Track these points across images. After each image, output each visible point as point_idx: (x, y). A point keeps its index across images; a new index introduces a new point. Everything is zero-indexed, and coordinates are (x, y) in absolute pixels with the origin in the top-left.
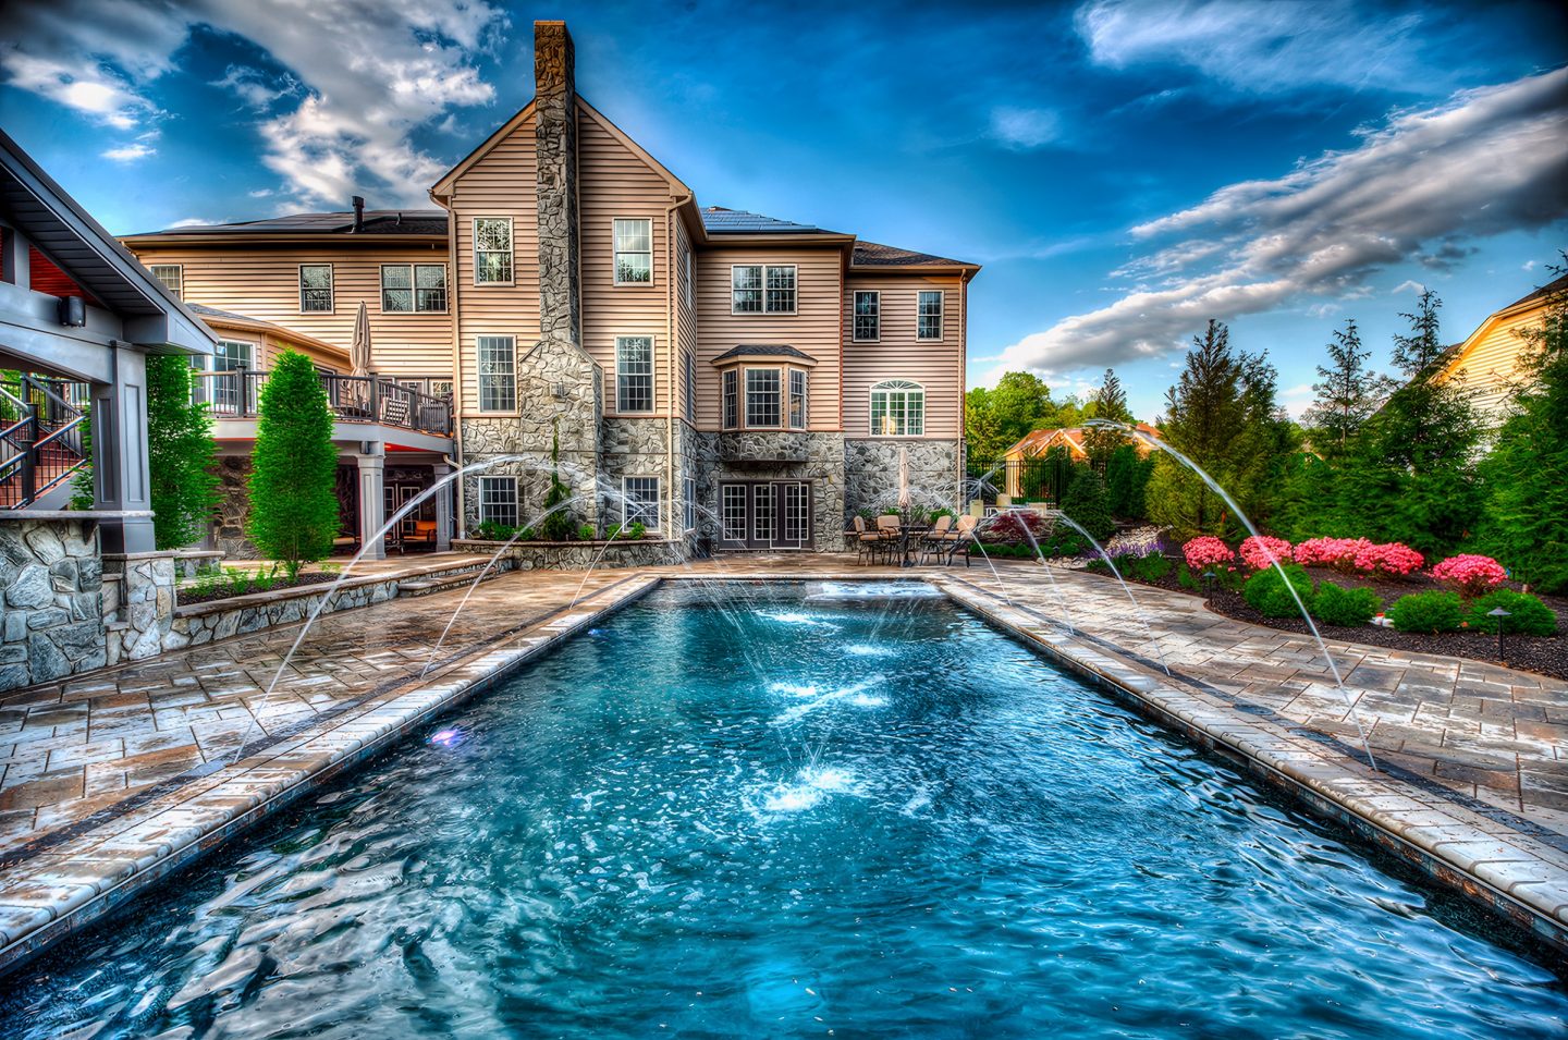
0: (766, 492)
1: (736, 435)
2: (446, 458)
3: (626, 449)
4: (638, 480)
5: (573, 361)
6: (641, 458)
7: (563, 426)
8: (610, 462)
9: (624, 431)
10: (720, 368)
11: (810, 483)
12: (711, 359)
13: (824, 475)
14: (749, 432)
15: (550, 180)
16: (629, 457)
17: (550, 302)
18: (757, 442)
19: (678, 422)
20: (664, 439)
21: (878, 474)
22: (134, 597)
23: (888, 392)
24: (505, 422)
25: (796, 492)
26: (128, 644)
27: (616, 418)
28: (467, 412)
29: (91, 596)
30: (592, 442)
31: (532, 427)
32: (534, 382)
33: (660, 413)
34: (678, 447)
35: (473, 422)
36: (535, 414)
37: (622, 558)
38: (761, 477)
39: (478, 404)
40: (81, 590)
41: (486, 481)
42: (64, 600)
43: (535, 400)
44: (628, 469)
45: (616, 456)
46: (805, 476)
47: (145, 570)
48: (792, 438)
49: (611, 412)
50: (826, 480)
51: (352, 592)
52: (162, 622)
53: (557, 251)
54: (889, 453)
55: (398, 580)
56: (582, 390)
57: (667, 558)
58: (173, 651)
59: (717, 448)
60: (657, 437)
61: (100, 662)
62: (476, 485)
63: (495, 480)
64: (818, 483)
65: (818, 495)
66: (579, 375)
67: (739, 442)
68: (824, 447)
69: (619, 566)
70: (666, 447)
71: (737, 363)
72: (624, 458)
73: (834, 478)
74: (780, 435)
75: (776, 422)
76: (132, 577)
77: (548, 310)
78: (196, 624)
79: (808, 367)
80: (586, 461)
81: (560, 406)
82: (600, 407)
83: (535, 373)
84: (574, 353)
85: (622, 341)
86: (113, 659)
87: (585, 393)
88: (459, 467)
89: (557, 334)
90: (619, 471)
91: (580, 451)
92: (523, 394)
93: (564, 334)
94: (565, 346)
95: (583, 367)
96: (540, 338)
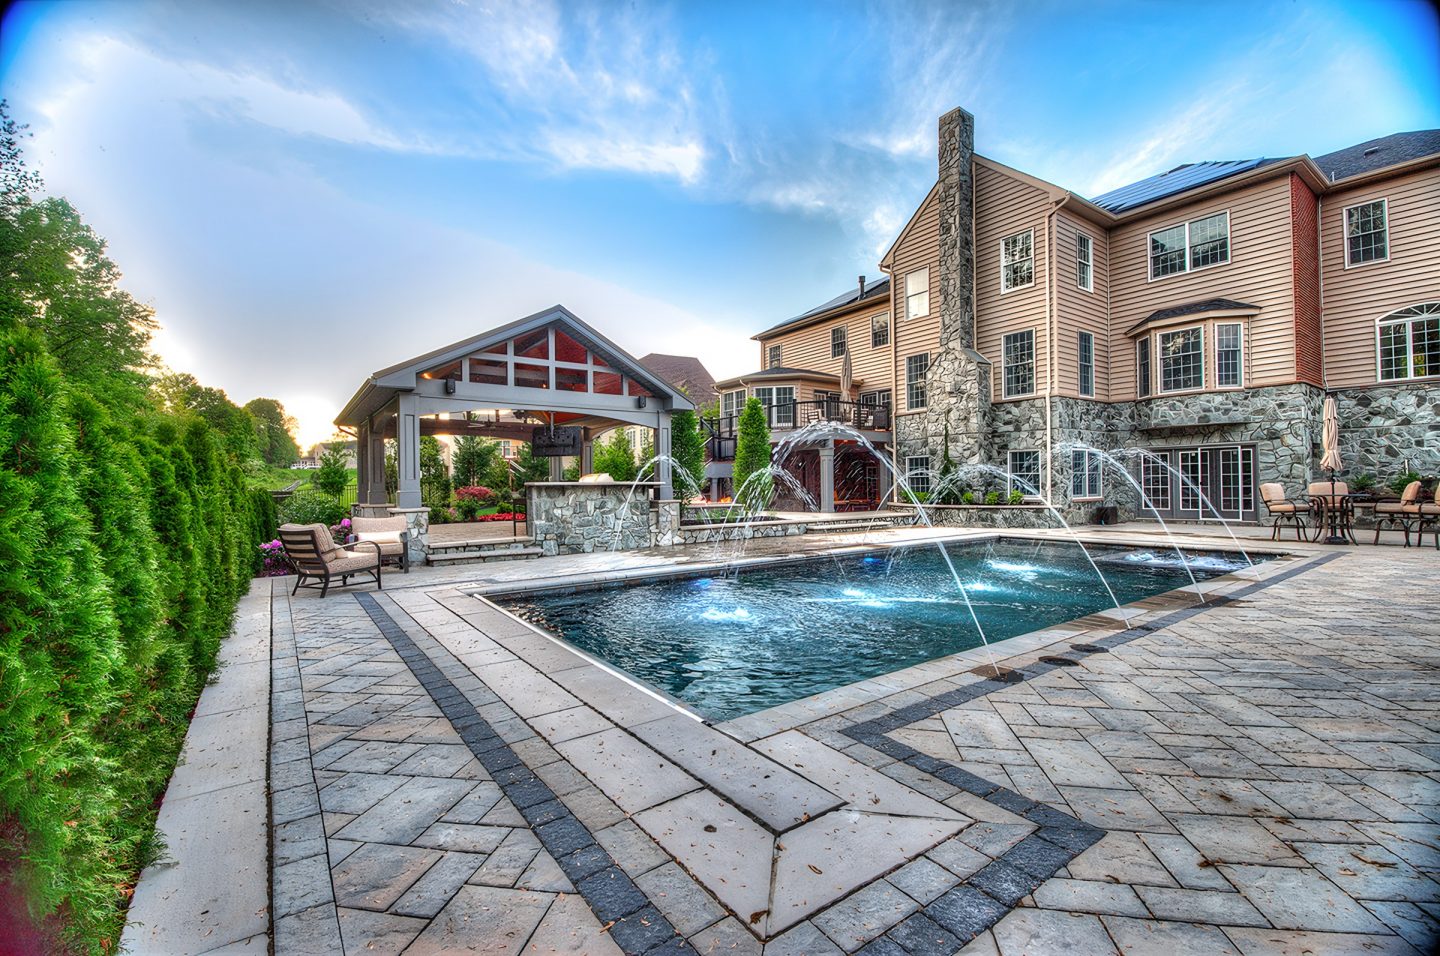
0: (1194, 459)
1: (1149, 402)
2: (886, 446)
3: (1010, 428)
4: (1021, 454)
5: (963, 364)
6: (1024, 435)
7: (953, 415)
8: (997, 440)
9: (1009, 413)
10: (1135, 337)
11: (1253, 446)
12: (1124, 331)
13: (1274, 435)
14: (1162, 398)
15: (949, 230)
16: (1013, 435)
17: (946, 323)
18: (1173, 407)
19: (1057, 399)
20: (1043, 417)
21: (1394, 429)
22: (662, 519)
23: (1409, 321)
24: (923, 416)
25: (1235, 457)
26: (659, 538)
27: (1002, 403)
28: (900, 412)
29: (645, 517)
30: (975, 426)
31: (934, 418)
32: (935, 384)
33: (1040, 393)
34: (1057, 423)
35: (903, 418)
36: (936, 408)
37: (993, 520)
38: (1185, 443)
39: (906, 406)
40: (642, 514)
41: (911, 460)
42: (635, 517)
43: (936, 397)
44: (1013, 445)
45: (1002, 435)
46: (1246, 439)
47: (667, 507)
48: (1219, 399)
49: (998, 399)
50: (1277, 442)
51: (774, 528)
52: (673, 531)
53: (952, 282)
54: (1413, 400)
55: (807, 523)
56: (969, 385)
57: (1040, 522)
58: (676, 545)
59: (1132, 417)
60: (1038, 415)
61: (647, 545)
62: (904, 464)
63: (916, 459)
64: (1264, 445)
65: (1265, 459)
66: (966, 373)
67: (1151, 409)
68: (1272, 404)
69: (991, 527)
70: (1045, 423)
71: (1148, 331)
72: (1009, 436)
73: (1289, 440)
74: (1203, 397)
75: (1198, 382)
76: (661, 510)
77: (946, 327)
78: (688, 534)
79: (1248, 316)
80: (972, 441)
81: (953, 400)
82: (987, 396)
83: (936, 377)
84: (963, 357)
85: (1008, 338)
86: (652, 545)
87: (971, 387)
88: (894, 451)
89: (951, 345)
90: (1005, 447)
91: (967, 433)
92: (929, 394)
93: (956, 344)
94: (957, 353)
95: (970, 367)
96: (941, 350)
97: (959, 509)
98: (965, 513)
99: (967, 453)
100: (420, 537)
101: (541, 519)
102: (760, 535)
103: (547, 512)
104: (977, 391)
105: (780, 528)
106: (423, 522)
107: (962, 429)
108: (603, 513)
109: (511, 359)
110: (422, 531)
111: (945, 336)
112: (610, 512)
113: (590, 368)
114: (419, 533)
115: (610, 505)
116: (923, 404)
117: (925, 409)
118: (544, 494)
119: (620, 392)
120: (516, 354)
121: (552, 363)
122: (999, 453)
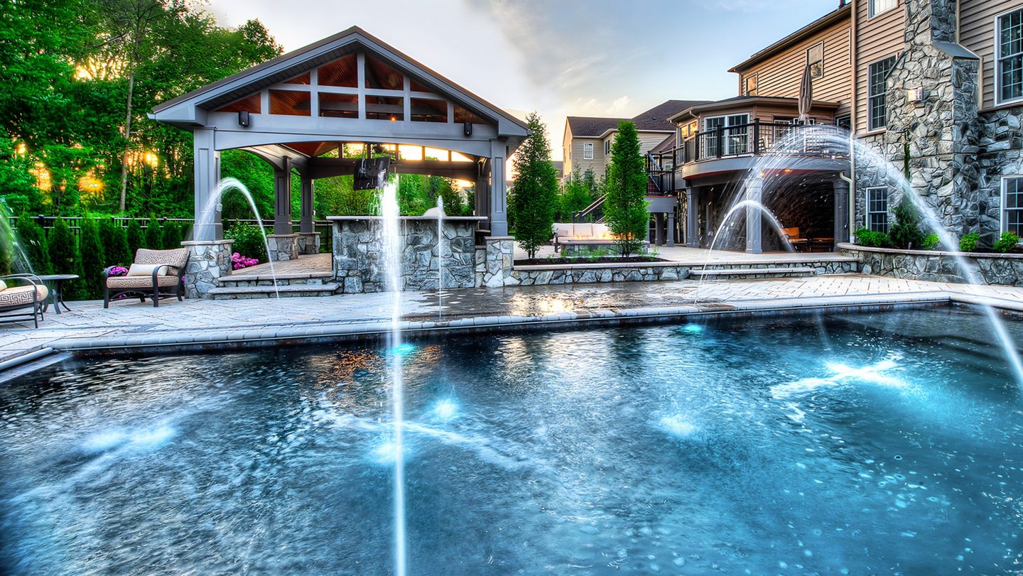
2: (842, 175)
3: (1005, 144)
5: (933, 62)
7: (919, 132)
8: (986, 163)
9: (1004, 123)
16: (1009, 154)
22: (489, 257)
24: (885, 136)
26: (486, 279)
27: (995, 111)
28: (860, 133)
29: (468, 255)
30: (949, 144)
31: (895, 138)
32: (897, 94)
35: (861, 141)
36: (898, 124)
39: (865, 125)
40: (464, 252)
41: (872, 192)
42: (457, 255)
43: (898, 111)
44: (1009, 169)
45: (993, 155)
47: (497, 245)
49: (988, 106)
51: (642, 271)
52: (505, 271)
55: (691, 267)
56: (941, 89)
58: (508, 286)
61: (471, 285)
62: (864, 196)
72: (1004, 155)
76: (490, 248)
77: (912, 17)
78: (524, 275)
80: (943, 165)
81: (919, 112)
82: (971, 102)
83: (899, 85)
84: (934, 53)
85: (1004, 20)
86: (478, 285)
87: (947, 93)
88: (851, 181)
89: (918, 39)
90: (994, 172)
91: (937, 154)
92: (889, 107)
93: (925, 38)
94: (926, 50)
95: (942, 65)
96: (907, 47)
97: (914, 256)
98: (924, 261)
99: (937, 182)
100: (210, 269)
101: (342, 254)
102: (622, 278)
103: (350, 247)
104: (951, 96)
105: (650, 271)
106: (213, 254)
107: (931, 149)
108: (418, 249)
109: (314, 89)
110: (211, 263)
111: (911, 28)
112: (426, 248)
113: (406, 95)
114: (209, 266)
115: (425, 241)
116: (883, 123)
117: (883, 129)
118: (346, 228)
119: (443, 119)
120: (321, 83)
121: (361, 91)
122: (988, 180)
